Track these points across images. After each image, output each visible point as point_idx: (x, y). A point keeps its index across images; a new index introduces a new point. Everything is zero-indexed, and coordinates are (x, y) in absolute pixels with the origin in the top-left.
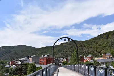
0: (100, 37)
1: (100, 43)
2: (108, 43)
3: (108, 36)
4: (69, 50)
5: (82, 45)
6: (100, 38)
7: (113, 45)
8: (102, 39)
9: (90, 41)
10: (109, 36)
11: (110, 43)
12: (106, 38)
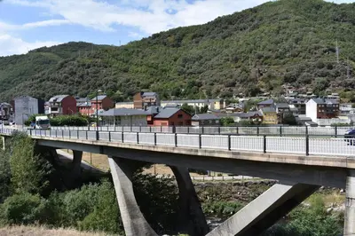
0: (157, 39)
1: (153, 59)
2: (175, 60)
3: (180, 40)
4: (52, 76)
5: (100, 60)
6: (157, 43)
7: (185, 69)
8: (162, 48)
9: (125, 48)
10: (184, 41)
11: (180, 61)
12: (173, 46)
